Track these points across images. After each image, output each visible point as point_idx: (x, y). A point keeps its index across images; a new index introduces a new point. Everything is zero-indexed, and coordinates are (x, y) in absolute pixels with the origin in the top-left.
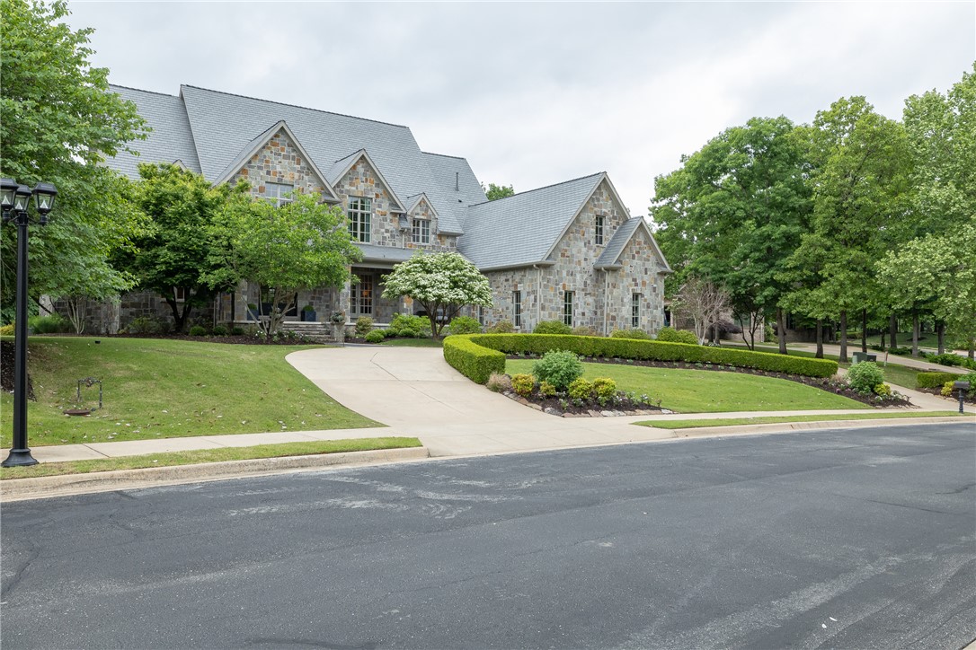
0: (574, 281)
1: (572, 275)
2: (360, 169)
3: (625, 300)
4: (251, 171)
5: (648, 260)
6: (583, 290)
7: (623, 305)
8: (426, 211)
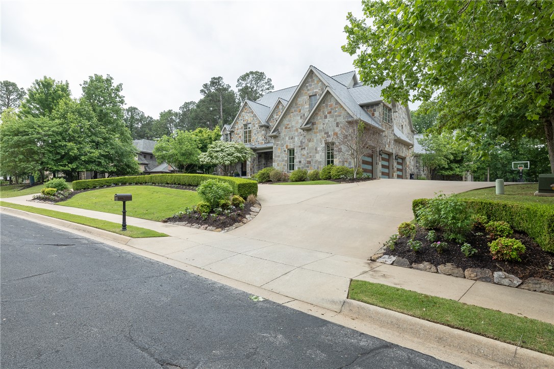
0: (294, 142)
3: (318, 149)
6: (300, 147)
7: (316, 153)
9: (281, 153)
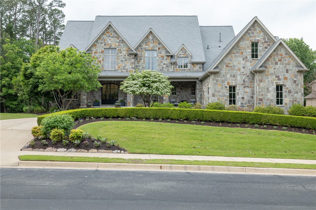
0: (236, 80)
1: (234, 76)
2: (151, 37)
3: (270, 89)
4: (98, 45)
5: (289, 64)
6: (242, 85)
7: (268, 92)
8: (185, 53)
9: (222, 88)
